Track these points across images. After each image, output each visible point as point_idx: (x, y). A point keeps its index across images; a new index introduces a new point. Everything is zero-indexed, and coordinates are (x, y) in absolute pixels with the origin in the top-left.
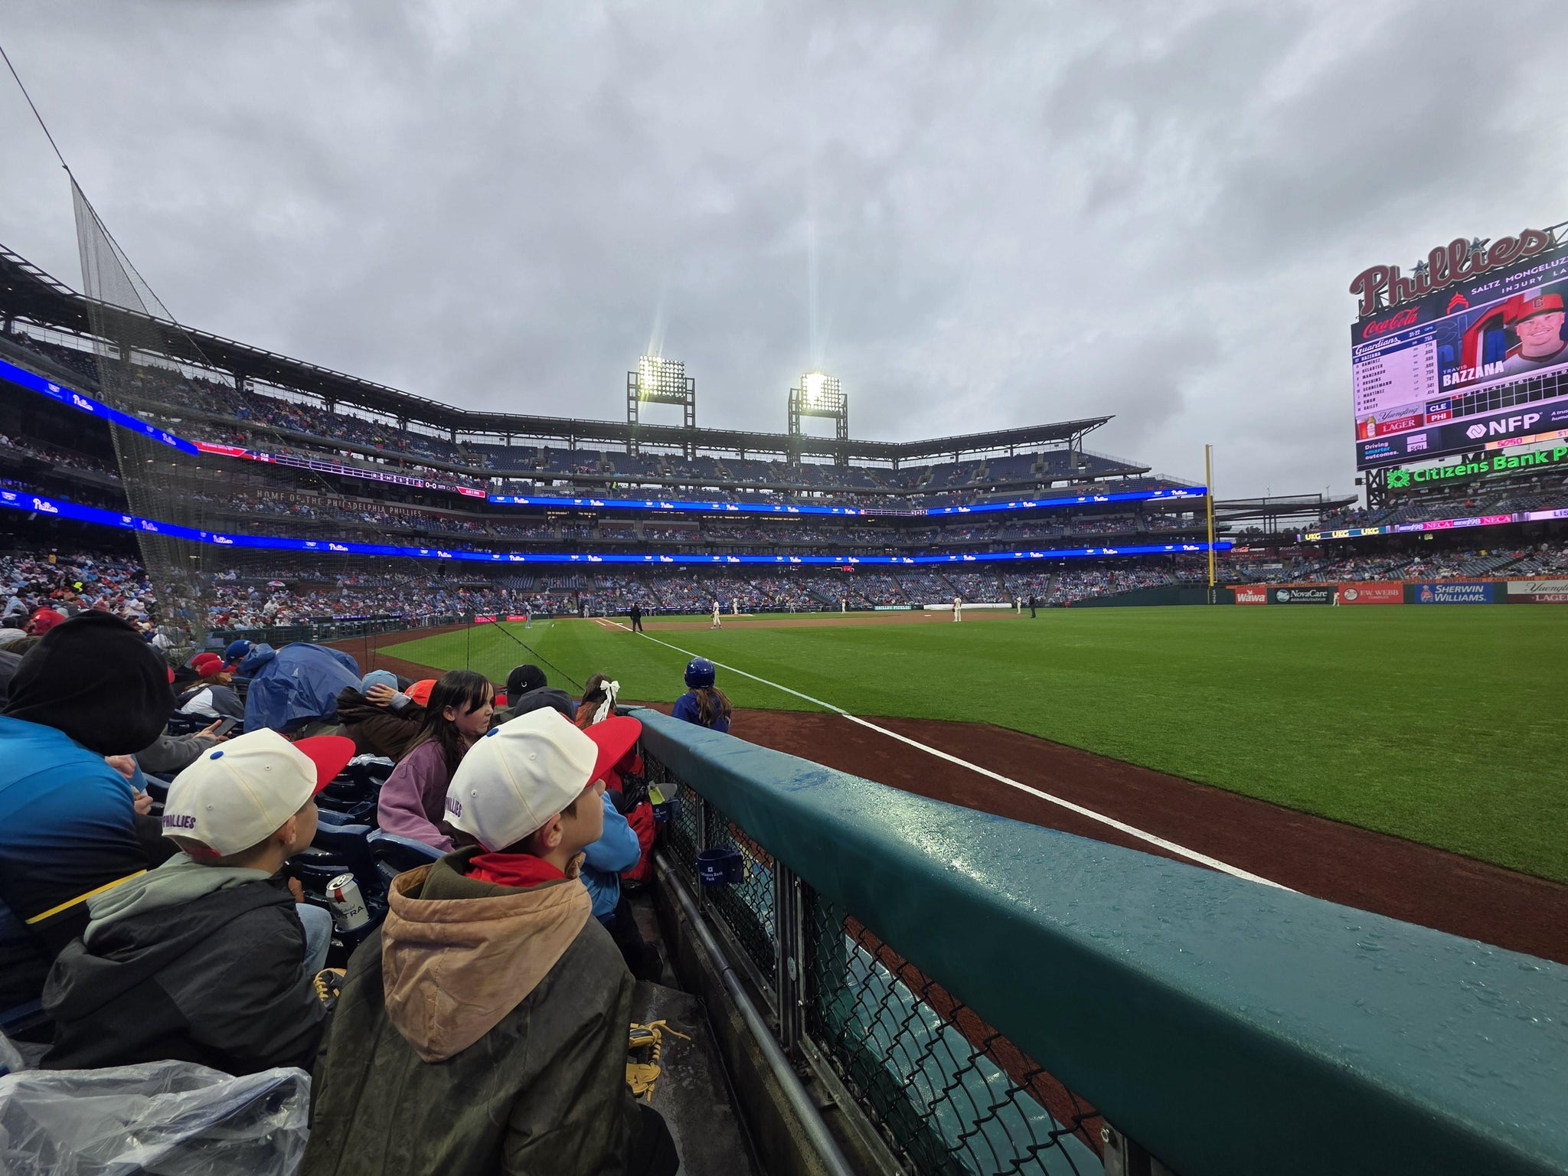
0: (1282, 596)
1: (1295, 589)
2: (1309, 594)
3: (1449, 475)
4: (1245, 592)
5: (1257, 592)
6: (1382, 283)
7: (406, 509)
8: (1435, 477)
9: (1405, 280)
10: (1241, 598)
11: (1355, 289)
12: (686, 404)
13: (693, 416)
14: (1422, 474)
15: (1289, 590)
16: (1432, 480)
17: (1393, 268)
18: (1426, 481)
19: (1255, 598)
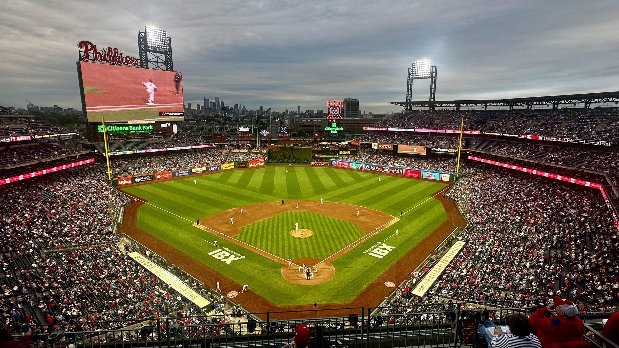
0: (137, 180)
1: (141, 177)
2: (146, 178)
3: (118, 130)
4: (122, 180)
5: (127, 180)
6: (90, 50)
8: (114, 130)
9: (99, 53)
10: (121, 183)
11: (80, 45)
14: (110, 128)
15: (140, 177)
16: (113, 131)
17: (95, 46)
18: (111, 131)
19: (127, 182)
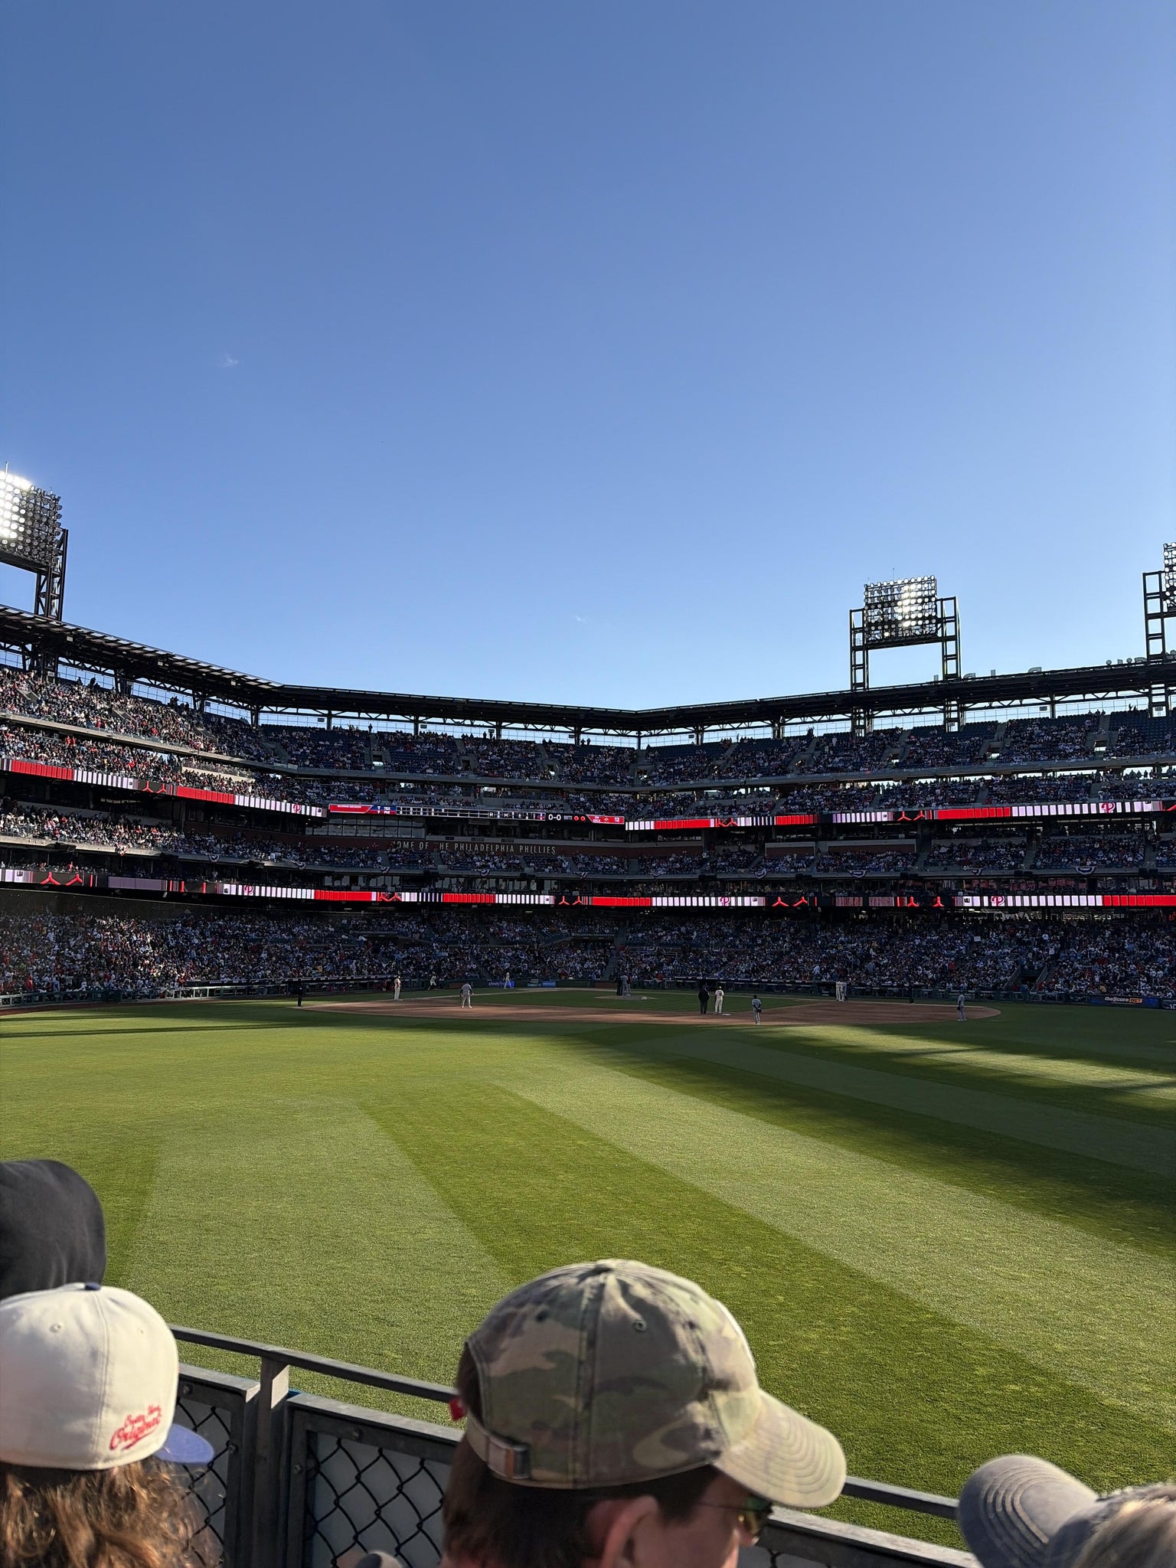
7: (537, 846)
12: (945, 639)
13: (956, 657)
